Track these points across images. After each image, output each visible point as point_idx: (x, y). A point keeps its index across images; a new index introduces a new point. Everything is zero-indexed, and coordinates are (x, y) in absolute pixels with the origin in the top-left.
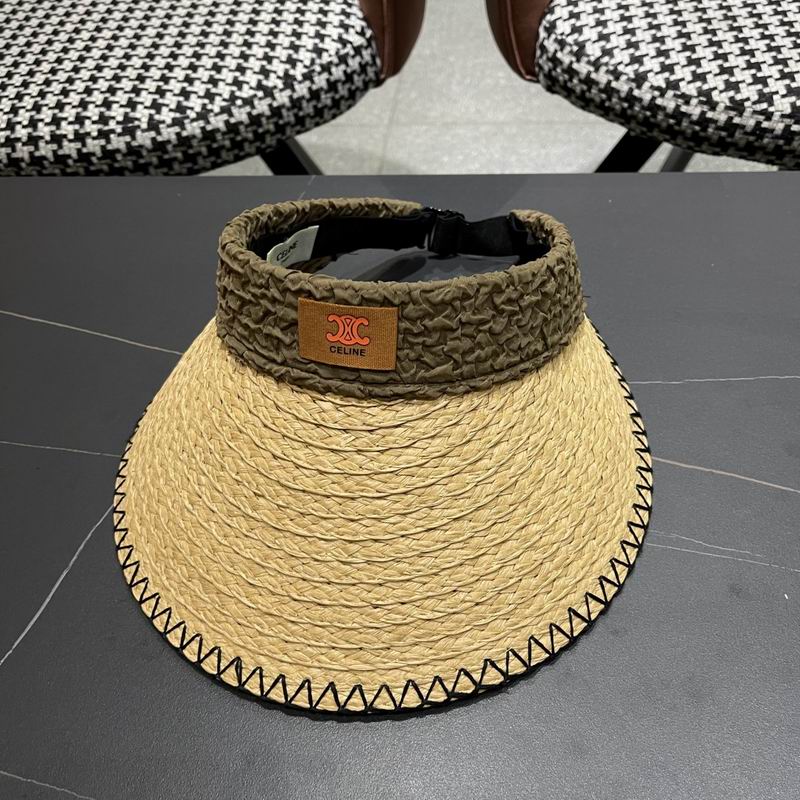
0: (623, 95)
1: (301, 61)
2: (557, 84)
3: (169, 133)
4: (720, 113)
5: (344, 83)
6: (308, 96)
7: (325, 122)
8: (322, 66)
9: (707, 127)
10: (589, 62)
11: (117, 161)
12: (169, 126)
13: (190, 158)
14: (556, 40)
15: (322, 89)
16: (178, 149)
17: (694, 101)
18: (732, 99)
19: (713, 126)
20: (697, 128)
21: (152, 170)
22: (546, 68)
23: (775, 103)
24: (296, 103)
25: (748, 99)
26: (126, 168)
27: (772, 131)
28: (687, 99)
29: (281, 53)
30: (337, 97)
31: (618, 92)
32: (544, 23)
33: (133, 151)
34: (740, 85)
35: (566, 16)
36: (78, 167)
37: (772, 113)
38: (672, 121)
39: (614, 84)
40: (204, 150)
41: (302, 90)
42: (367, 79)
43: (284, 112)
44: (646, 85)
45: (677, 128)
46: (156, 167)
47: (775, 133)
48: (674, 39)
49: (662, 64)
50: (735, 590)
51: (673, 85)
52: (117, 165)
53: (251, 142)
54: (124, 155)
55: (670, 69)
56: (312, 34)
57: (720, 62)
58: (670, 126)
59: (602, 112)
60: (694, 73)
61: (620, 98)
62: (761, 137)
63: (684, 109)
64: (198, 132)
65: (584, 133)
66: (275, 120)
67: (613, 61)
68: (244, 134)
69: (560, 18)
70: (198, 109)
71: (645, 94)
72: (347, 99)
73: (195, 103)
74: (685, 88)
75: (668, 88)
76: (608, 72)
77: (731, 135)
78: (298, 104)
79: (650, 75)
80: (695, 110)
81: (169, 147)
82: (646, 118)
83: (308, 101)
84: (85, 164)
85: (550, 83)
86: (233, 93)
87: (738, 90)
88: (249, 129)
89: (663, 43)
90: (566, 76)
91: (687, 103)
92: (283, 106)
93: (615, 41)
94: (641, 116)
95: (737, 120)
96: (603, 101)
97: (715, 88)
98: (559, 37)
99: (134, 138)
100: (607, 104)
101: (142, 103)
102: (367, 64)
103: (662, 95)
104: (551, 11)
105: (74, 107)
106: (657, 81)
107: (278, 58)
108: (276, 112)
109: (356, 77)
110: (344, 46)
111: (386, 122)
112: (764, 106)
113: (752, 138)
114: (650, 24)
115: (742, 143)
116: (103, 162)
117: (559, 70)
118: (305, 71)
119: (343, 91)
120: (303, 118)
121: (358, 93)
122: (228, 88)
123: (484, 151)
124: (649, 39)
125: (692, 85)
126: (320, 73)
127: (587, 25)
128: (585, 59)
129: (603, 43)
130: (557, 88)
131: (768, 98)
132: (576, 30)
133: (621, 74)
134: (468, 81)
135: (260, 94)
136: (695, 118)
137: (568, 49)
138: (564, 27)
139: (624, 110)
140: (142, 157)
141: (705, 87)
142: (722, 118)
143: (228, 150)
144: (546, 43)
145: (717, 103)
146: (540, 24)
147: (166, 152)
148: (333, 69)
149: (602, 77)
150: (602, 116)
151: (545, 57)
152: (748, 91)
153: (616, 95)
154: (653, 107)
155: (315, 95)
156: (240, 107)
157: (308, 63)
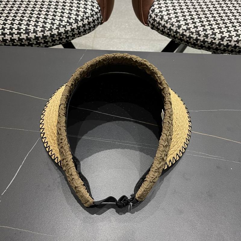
0: (174, 31)
1: (80, 15)
2: (154, 27)
3: (40, 34)
4: (201, 38)
5: (92, 23)
6: (82, 26)
7: (86, 34)
8: (86, 17)
9: (198, 41)
10: (164, 21)
11: (23, 42)
12: (40, 32)
13: (46, 42)
14: (155, 14)
15: (86, 24)
16: (43, 39)
17: (194, 34)
18: (205, 34)
19: (200, 41)
20: (195, 41)
21: (34, 45)
22: (152, 22)
23: (217, 35)
24: (78, 28)
25: (209, 34)
26: (26, 44)
27: (216, 43)
28: (192, 33)
29: (74, 12)
30: (90, 27)
31: (173, 30)
32: (151, 9)
33: (28, 39)
34: (207, 30)
35: (158, 7)
36: (10, 43)
37: (216, 38)
38: (188, 39)
39: (172, 28)
40: (50, 40)
41: (80, 24)
42: (99, 22)
43: (75, 30)
44: (181, 29)
45: (189, 41)
46: (35, 45)
47: (216, 44)
48: (188, 16)
49: (185, 23)
50: (218, 167)
51: (189, 29)
52: (23, 43)
53: (65, 39)
54: (25, 40)
55: (187, 24)
56: (83, 7)
57: (201, 23)
58: (187, 41)
59: (168, 36)
60: (194, 26)
61: (173, 32)
62: (212, 45)
63: (191, 36)
64: (49, 34)
65: (151, 43)
66: (72, 32)
67: (171, 21)
68: (63, 36)
69: (156, 8)
70: (49, 27)
71: (181, 31)
72: (93, 28)
73: (48, 26)
74: (192, 30)
75: (187, 30)
76: (170, 24)
77: (204, 44)
78: (79, 28)
79: (182, 26)
80: (194, 36)
81: (40, 39)
82: (181, 38)
83: (82, 27)
84: (12, 42)
85: (152, 26)
86: (60, 23)
87: (206, 31)
88: (64, 35)
89: (185, 17)
90: (158, 25)
91: (192, 34)
92: (75, 28)
93: (172, 15)
94: (179, 37)
95: (206, 40)
96: (168, 33)
97: (200, 30)
98: (156, 13)
99: (29, 35)
100: (169, 33)
101: (31, 25)
102: (99, 17)
103: (186, 32)
104: (153, 6)
105: (9, 24)
106: (184, 27)
107: (73, 14)
108: (73, 30)
109: (96, 21)
110: (93, 12)
111: (93, 36)
112: (214, 36)
113: (210, 45)
114: (181, 11)
115: (207, 46)
116: (18, 42)
117: (155, 23)
118: (81, 18)
119: (92, 25)
120: (80, 32)
121: (96, 26)
122: (58, 22)
123: (123, 46)
124: (181, 16)
125: (194, 29)
126: (85, 19)
127: (164, 10)
128: (163, 20)
129: (168, 16)
130: (155, 28)
131: (214, 34)
132: (161, 12)
133: (174, 25)
134: (117, 26)
135: (68, 24)
136: (194, 38)
137: (158, 17)
138: (157, 11)
139: (174, 35)
140: (31, 41)
141: (197, 30)
142: (202, 39)
143: (58, 41)
144: (152, 15)
145: (201, 35)
146: (150, 9)
147: (39, 40)
148: (90, 18)
149: (168, 26)
150: (168, 37)
151: (151, 19)
152: (209, 32)
153: (172, 31)
154: (183, 35)
155: (84, 26)
156: (62, 28)
157: (82, 16)
